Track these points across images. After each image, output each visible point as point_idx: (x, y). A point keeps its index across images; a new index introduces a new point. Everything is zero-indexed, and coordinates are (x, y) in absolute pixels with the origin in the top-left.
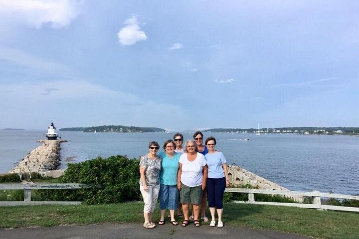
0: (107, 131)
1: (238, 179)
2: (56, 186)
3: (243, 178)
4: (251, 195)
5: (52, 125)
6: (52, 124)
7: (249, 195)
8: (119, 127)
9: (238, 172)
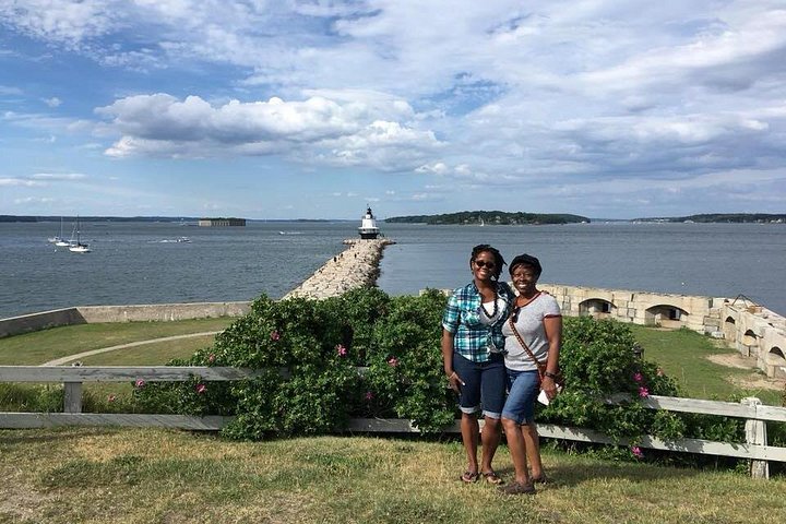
0: (470, 222)
1: (749, 333)
2: (154, 373)
3: (763, 331)
4: (755, 428)
5: (369, 213)
6: (369, 210)
7: (749, 425)
8: (495, 214)
9: (751, 317)
